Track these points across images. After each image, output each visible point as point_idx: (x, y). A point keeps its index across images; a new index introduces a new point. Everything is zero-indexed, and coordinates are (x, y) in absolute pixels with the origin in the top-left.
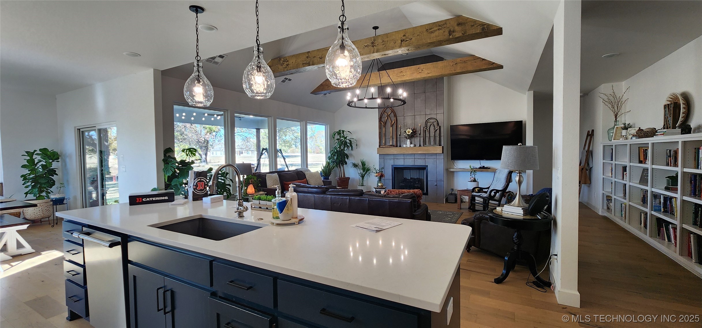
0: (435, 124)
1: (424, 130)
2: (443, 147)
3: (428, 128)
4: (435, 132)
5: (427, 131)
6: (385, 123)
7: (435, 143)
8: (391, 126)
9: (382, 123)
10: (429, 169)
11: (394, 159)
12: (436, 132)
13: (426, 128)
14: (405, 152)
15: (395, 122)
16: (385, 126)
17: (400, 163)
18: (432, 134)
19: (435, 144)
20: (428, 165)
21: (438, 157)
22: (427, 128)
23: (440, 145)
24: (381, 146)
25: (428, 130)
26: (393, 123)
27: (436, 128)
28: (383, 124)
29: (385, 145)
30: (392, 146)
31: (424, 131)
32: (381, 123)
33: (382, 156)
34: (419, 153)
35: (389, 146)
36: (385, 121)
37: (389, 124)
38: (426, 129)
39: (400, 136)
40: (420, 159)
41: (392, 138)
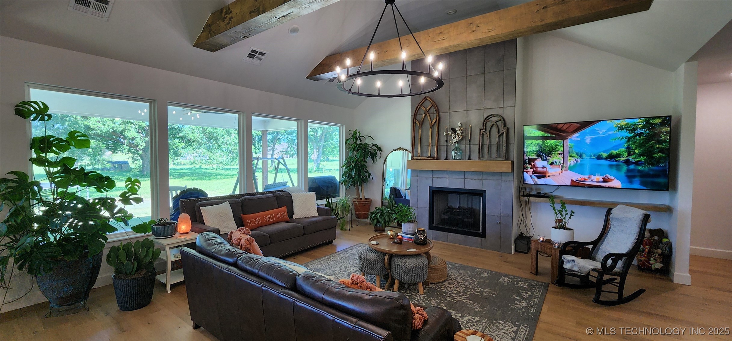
0: (500, 123)
1: (481, 133)
2: (513, 162)
3: (488, 130)
4: (499, 137)
5: (486, 135)
6: (422, 123)
7: (499, 155)
8: (430, 128)
9: (417, 122)
10: (488, 196)
11: (432, 178)
12: (501, 137)
13: (483, 130)
15: (436, 120)
16: (421, 127)
17: (443, 183)
18: (494, 140)
19: (500, 157)
20: (486, 190)
21: (503, 178)
22: (486, 130)
23: (507, 159)
24: (415, 158)
25: (488, 133)
26: (433, 122)
27: (501, 130)
28: (418, 124)
29: (420, 156)
30: (432, 158)
31: (481, 135)
32: (415, 123)
33: (416, 172)
34: (473, 169)
35: (426, 158)
36: (422, 119)
37: (427, 124)
40: (474, 179)
41: (432, 146)
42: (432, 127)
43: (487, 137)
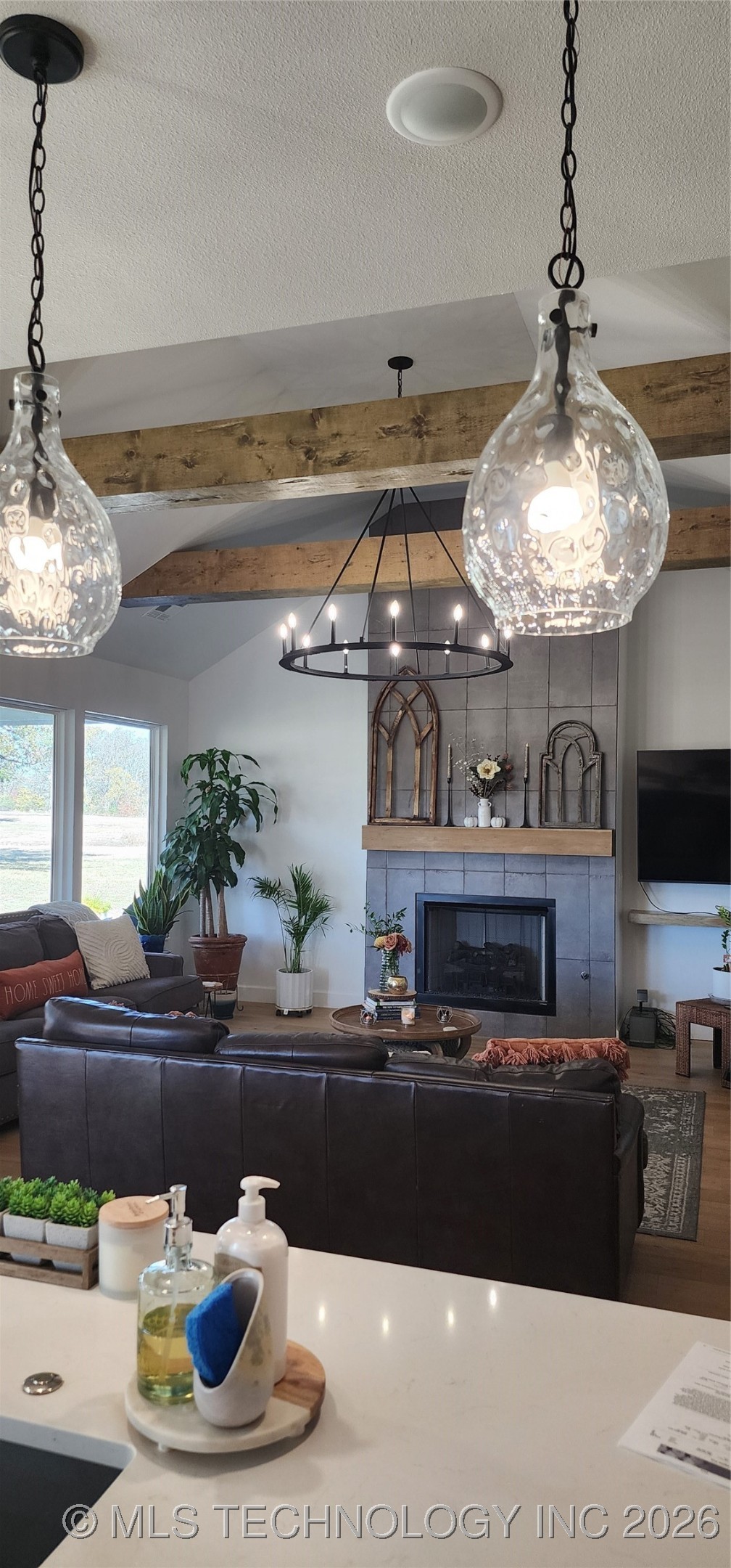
0: (586, 743)
1: (544, 764)
2: (614, 832)
3: (559, 758)
4: (584, 774)
5: (555, 769)
6: (395, 733)
7: (584, 817)
8: (417, 745)
9: (382, 730)
10: (560, 912)
11: (425, 870)
12: (588, 775)
13: (550, 757)
14: (469, 847)
15: (432, 728)
16: (392, 743)
17: (451, 885)
18: (574, 782)
19: (585, 822)
20: (555, 900)
21: (593, 870)
22: (554, 757)
23: (603, 826)
24: (377, 820)
25: (560, 765)
26: (424, 733)
27: (587, 759)
28: (386, 735)
29: (391, 817)
30: (422, 820)
31: (544, 768)
32: (378, 731)
33: (378, 858)
34: (525, 850)
35: (407, 821)
36: (396, 724)
37: (408, 736)
38: (550, 760)
39: (449, 782)
40: (527, 874)
41: (421, 791)
42: (420, 744)
43: (558, 773)
